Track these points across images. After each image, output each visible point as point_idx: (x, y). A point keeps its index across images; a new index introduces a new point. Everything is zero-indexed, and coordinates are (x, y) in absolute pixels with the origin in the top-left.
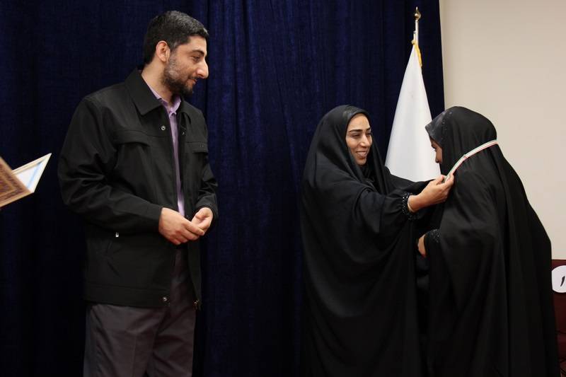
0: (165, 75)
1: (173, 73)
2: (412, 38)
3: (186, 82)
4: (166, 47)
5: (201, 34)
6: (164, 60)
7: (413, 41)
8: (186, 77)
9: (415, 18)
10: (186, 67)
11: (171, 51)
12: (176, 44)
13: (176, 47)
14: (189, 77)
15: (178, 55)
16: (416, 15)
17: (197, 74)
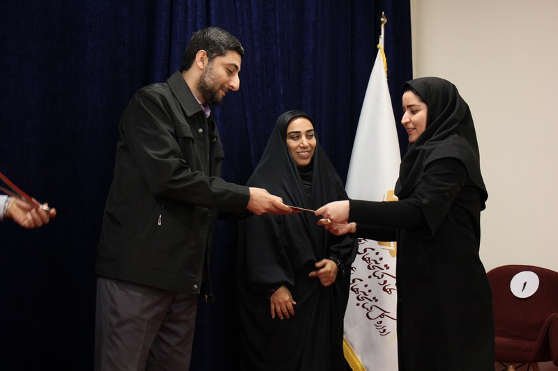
0: (201, 82)
1: (208, 80)
2: (378, 43)
3: (218, 90)
4: (205, 56)
5: (237, 50)
6: (202, 67)
7: (379, 46)
8: (219, 86)
9: (381, 23)
10: (220, 77)
11: (209, 60)
12: (214, 54)
13: (214, 58)
14: (222, 87)
15: (215, 65)
16: (382, 19)
17: (229, 85)
